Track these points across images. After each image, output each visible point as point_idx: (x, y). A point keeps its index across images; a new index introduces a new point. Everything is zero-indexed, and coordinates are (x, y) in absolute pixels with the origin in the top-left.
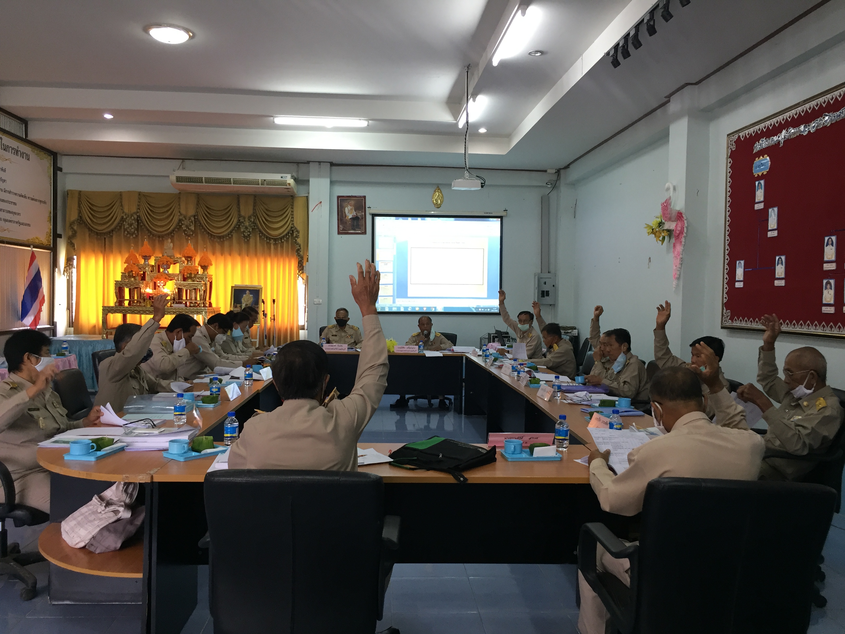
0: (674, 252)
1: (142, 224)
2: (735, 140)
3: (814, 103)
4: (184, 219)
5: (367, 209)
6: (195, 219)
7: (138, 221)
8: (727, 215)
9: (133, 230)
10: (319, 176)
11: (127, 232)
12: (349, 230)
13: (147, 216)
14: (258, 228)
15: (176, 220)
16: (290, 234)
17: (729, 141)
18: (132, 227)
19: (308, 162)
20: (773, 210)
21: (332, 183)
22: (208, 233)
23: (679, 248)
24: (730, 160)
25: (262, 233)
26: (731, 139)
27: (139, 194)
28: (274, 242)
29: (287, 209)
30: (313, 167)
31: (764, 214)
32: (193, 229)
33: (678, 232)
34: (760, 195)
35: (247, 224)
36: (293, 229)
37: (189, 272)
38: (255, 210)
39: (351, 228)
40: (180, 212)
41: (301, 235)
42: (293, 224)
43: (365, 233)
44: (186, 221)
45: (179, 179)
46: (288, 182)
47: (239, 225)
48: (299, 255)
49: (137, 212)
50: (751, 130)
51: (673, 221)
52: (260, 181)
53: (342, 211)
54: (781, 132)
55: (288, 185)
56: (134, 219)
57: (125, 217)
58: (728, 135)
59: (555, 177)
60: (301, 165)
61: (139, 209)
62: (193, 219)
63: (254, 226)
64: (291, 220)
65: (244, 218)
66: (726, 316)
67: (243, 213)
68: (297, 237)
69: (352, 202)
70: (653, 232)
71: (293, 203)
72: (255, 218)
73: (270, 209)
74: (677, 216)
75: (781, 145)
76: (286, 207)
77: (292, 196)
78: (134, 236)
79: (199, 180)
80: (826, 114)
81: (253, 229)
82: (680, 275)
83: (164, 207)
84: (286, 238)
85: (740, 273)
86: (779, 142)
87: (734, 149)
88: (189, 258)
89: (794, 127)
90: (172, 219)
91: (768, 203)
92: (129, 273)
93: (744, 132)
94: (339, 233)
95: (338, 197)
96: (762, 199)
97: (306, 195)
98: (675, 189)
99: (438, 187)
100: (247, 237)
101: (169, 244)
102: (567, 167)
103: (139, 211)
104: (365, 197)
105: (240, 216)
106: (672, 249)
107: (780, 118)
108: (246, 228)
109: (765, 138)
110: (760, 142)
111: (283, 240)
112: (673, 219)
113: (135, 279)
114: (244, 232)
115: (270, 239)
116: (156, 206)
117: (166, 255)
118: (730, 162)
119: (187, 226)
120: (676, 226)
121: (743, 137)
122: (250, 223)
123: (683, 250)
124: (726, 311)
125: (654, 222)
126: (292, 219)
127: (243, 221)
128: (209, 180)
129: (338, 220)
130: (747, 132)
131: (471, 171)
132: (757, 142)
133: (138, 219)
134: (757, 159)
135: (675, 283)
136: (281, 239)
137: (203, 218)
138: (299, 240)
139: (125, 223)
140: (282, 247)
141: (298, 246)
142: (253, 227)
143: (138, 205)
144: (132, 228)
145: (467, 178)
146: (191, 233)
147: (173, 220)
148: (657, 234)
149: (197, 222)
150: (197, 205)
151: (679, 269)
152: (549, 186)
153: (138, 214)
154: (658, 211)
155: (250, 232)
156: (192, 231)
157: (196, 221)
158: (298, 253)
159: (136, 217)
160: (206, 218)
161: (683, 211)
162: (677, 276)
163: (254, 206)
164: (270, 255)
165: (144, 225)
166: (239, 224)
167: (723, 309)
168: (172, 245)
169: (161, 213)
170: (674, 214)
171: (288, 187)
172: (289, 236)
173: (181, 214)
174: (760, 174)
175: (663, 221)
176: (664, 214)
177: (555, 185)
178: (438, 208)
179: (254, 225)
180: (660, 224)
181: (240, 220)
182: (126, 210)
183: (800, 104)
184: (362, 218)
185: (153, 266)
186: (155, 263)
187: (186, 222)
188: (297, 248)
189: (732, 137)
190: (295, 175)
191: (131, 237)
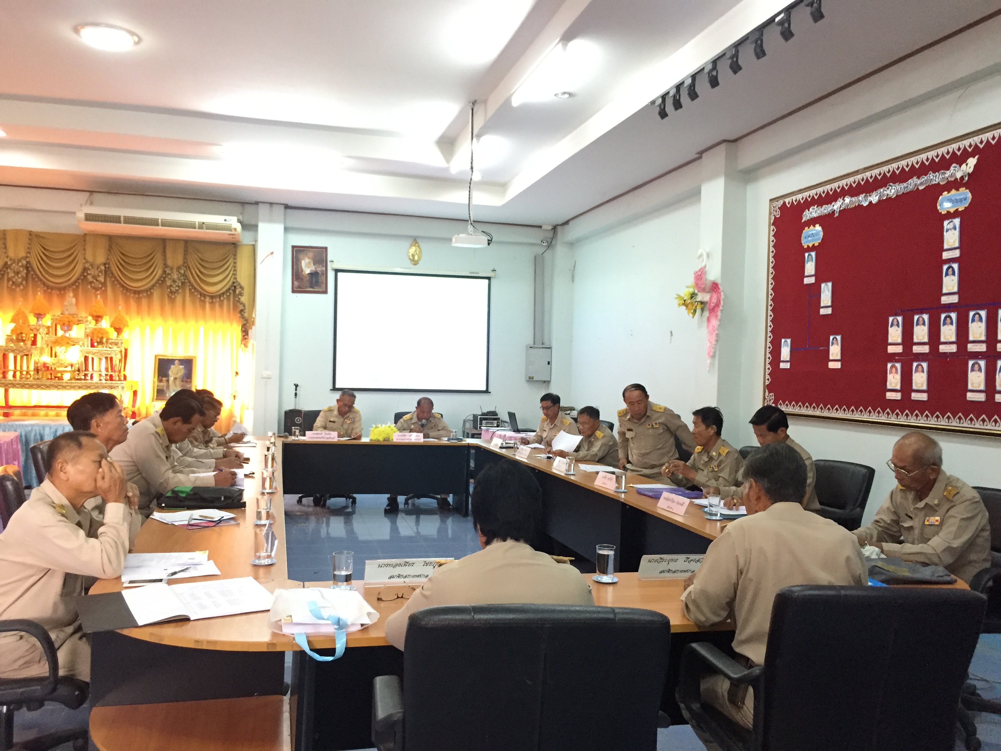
0: (708, 326)
1: (32, 272)
2: (780, 206)
3: (875, 172)
4: (90, 268)
5: (329, 263)
6: (105, 267)
7: (27, 268)
8: (770, 288)
9: (20, 280)
10: (271, 221)
11: (13, 282)
12: (306, 287)
13: (40, 263)
14: (190, 282)
15: (79, 269)
16: (231, 291)
17: (772, 207)
18: (20, 276)
19: (257, 203)
20: (827, 285)
21: (286, 229)
22: (123, 286)
23: (715, 322)
24: (772, 227)
25: (195, 288)
26: (774, 205)
27: (30, 234)
28: (211, 301)
29: (227, 260)
30: (263, 210)
31: (815, 289)
32: (103, 280)
33: (713, 305)
34: (810, 268)
35: (175, 276)
36: (235, 284)
37: (101, 336)
38: (186, 259)
39: (308, 285)
40: (85, 259)
41: (246, 292)
42: (235, 278)
43: (325, 292)
44: (93, 270)
45: (89, 218)
46: (233, 226)
47: (165, 278)
48: (243, 317)
49: (27, 257)
50: (799, 197)
51: (706, 292)
52: (197, 224)
53: (297, 265)
54: (836, 201)
55: (233, 230)
56: (22, 266)
57: (9, 263)
58: (771, 200)
59: (550, 235)
60: (246, 206)
61: (29, 253)
62: (103, 268)
63: (185, 279)
64: (233, 274)
65: (172, 269)
66: (768, 400)
67: (169, 263)
68: (241, 294)
69: (311, 255)
70: (685, 304)
71: (236, 252)
72: (185, 269)
73: (206, 259)
74: (712, 286)
75: (837, 215)
76: (227, 257)
77: (234, 244)
78: (22, 287)
79: (116, 220)
80: (891, 184)
81: (183, 283)
82: (715, 353)
83: (64, 251)
84: (227, 295)
85: (785, 352)
86: (833, 212)
87: (778, 216)
88: (97, 318)
89: (852, 196)
90: (75, 267)
91: (820, 277)
92: (18, 335)
93: (791, 198)
94: (294, 291)
95: (293, 247)
96: (813, 272)
97: (253, 243)
98: (708, 255)
99: (415, 241)
100: (175, 293)
101: (70, 298)
102: (566, 223)
103: (29, 255)
104: (326, 248)
105: (166, 265)
106: (705, 324)
107: (835, 185)
108: (174, 281)
109: (816, 206)
110: (811, 209)
111: (222, 298)
112: (707, 289)
113: (25, 344)
114: (171, 286)
115: (205, 296)
116: (52, 249)
117: (67, 313)
118: (773, 230)
119: (94, 277)
120: (711, 298)
121: (789, 203)
122: (179, 275)
123: (719, 325)
124: (769, 394)
125: (685, 292)
126: (235, 273)
127: (170, 272)
128: (129, 220)
129: (293, 275)
130: (794, 198)
131: (475, 224)
132: (807, 210)
133: (28, 265)
134: (806, 228)
135: (709, 361)
136: (220, 296)
137: (117, 269)
138: (243, 299)
139: (9, 270)
140: (221, 306)
141: (241, 306)
142: (183, 281)
143: (29, 248)
144: (19, 278)
145: (471, 233)
146: (100, 286)
147: (76, 270)
148: (690, 306)
149: (109, 272)
150: (109, 250)
151: (714, 346)
152: (544, 244)
153: (28, 260)
154: (691, 280)
155: (179, 286)
156: (101, 283)
157: (107, 271)
158: (242, 315)
159: (24, 262)
160: (120, 267)
161: (719, 281)
162: (711, 354)
163: (185, 255)
164: (204, 318)
165: (36, 275)
166: (164, 276)
167: (765, 392)
168: (74, 300)
169: (61, 259)
170: (709, 285)
171: (233, 232)
172: (230, 293)
173: (87, 262)
174: (811, 245)
175: (696, 291)
176: (697, 285)
177: (550, 244)
178: (415, 264)
179: (185, 277)
180: (693, 295)
181: (165, 271)
182: (11, 254)
183: (860, 172)
184: (323, 274)
185: (48, 328)
186: (52, 323)
187: (92, 272)
188: (240, 309)
189: (776, 203)
190: (241, 218)
191: (18, 289)
